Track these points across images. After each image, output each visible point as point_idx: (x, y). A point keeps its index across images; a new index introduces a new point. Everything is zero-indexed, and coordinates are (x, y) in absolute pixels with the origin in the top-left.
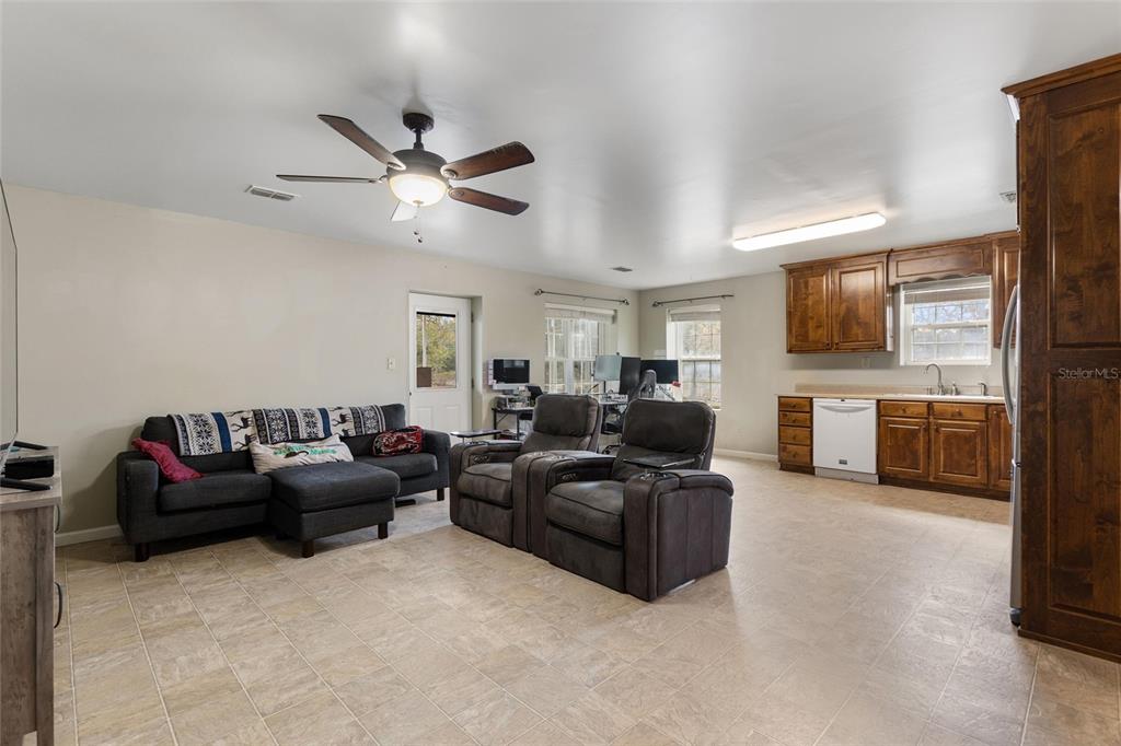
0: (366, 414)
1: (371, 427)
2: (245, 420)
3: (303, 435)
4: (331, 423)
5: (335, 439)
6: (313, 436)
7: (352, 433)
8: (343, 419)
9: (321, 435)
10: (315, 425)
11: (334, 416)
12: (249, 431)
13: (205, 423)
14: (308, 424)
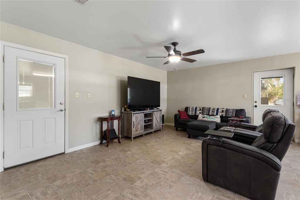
0: (230, 111)
1: (230, 114)
2: (200, 109)
3: (210, 114)
4: (219, 112)
5: (218, 116)
6: (213, 115)
7: (224, 115)
8: (223, 111)
9: (215, 115)
10: (214, 112)
11: (220, 110)
12: (201, 111)
13: (193, 109)
14: (212, 112)
